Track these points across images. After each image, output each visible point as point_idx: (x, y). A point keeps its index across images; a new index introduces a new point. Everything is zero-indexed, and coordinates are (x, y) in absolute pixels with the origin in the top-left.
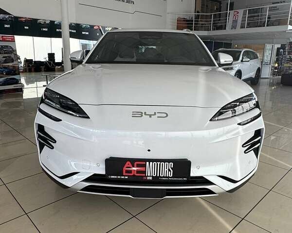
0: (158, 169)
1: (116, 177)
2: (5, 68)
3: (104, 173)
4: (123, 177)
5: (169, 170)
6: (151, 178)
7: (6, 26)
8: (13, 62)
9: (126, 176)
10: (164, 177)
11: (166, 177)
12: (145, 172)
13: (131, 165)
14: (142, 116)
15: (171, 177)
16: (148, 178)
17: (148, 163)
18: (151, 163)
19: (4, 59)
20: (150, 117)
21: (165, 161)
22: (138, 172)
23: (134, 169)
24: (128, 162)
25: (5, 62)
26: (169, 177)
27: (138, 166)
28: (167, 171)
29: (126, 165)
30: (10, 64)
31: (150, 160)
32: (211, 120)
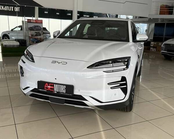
0: (59, 88)
1: (41, 90)
2: (35, 39)
3: (37, 88)
4: (44, 90)
5: (64, 89)
6: (56, 92)
7: (46, 12)
8: (40, 36)
9: (46, 90)
10: (61, 92)
11: (63, 93)
12: (53, 89)
13: (48, 85)
14: (56, 62)
15: (65, 93)
16: (55, 92)
17: (55, 85)
18: (56, 85)
19: (36, 34)
20: (59, 64)
21: (62, 85)
22: (51, 89)
23: (49, 87)
24: (47, 84)
25: (36, 35)
26: (64, 93)
27: (51, 86)
28: (63, 90)
29: (46, 85)
30: (39, 37)
31: (56, 84)
32: (88, 68)
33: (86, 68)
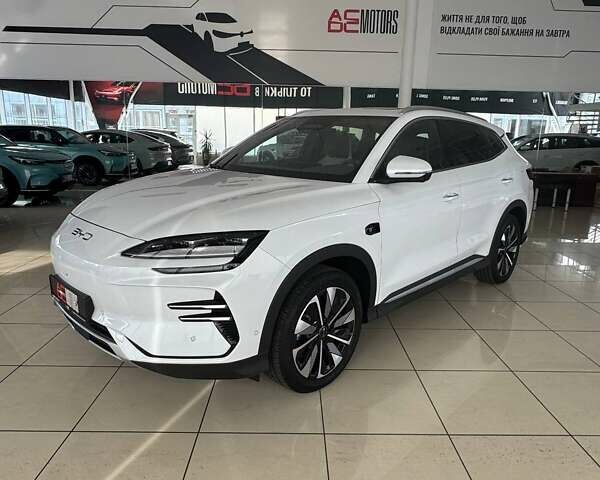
0: (71, 300)
12: (65, 299)
14: (77, 233)
15: (78, 314)
17: (65, 289)
20: (79, 237)
24: (58, 283)
29: (58, 286)
32: (124, 254)
33: (117, 254)
